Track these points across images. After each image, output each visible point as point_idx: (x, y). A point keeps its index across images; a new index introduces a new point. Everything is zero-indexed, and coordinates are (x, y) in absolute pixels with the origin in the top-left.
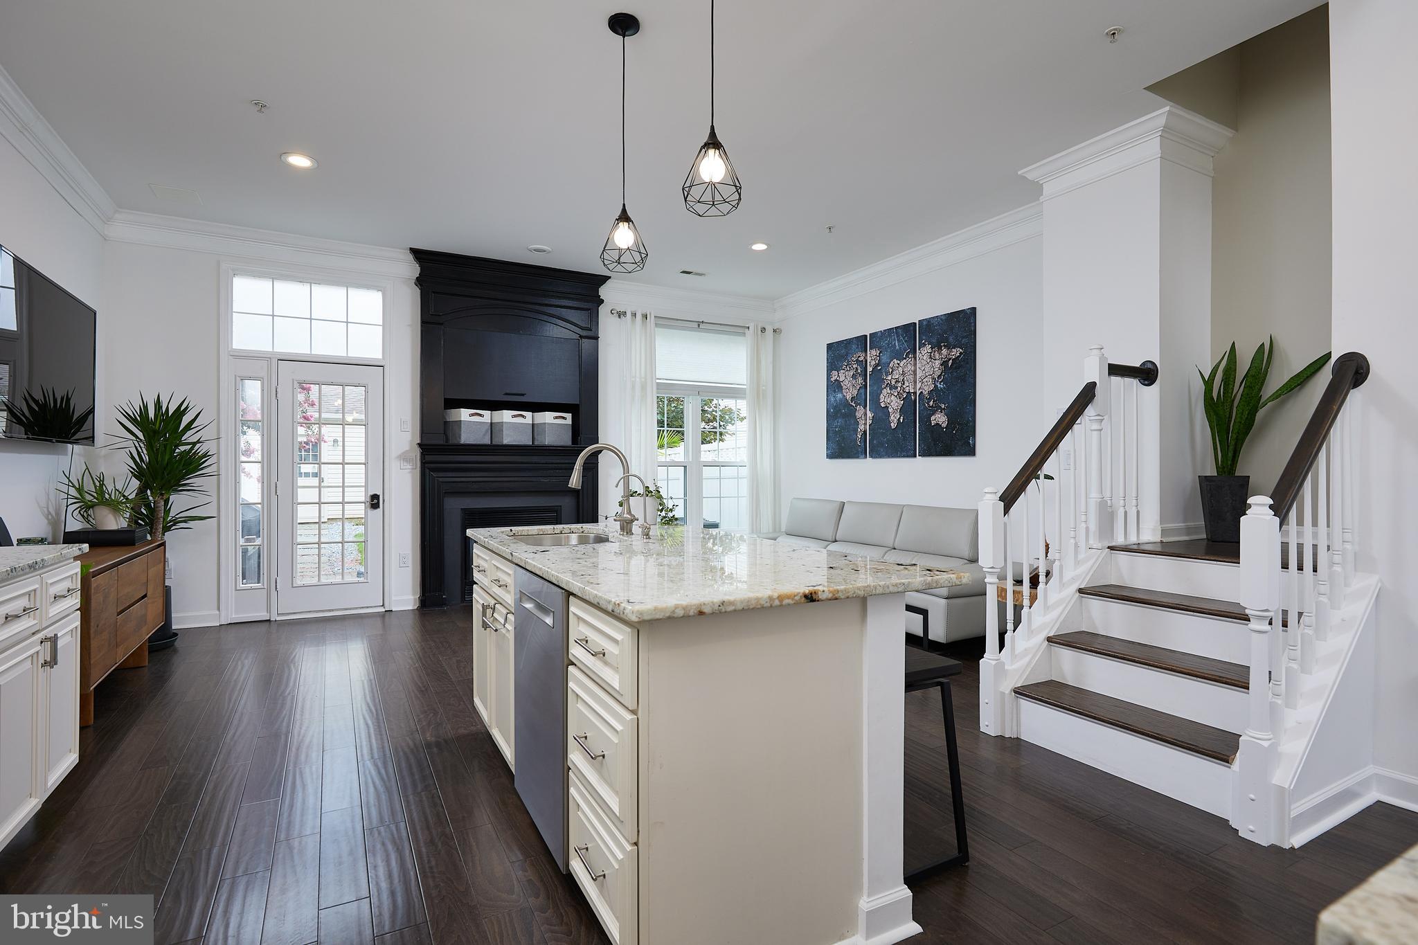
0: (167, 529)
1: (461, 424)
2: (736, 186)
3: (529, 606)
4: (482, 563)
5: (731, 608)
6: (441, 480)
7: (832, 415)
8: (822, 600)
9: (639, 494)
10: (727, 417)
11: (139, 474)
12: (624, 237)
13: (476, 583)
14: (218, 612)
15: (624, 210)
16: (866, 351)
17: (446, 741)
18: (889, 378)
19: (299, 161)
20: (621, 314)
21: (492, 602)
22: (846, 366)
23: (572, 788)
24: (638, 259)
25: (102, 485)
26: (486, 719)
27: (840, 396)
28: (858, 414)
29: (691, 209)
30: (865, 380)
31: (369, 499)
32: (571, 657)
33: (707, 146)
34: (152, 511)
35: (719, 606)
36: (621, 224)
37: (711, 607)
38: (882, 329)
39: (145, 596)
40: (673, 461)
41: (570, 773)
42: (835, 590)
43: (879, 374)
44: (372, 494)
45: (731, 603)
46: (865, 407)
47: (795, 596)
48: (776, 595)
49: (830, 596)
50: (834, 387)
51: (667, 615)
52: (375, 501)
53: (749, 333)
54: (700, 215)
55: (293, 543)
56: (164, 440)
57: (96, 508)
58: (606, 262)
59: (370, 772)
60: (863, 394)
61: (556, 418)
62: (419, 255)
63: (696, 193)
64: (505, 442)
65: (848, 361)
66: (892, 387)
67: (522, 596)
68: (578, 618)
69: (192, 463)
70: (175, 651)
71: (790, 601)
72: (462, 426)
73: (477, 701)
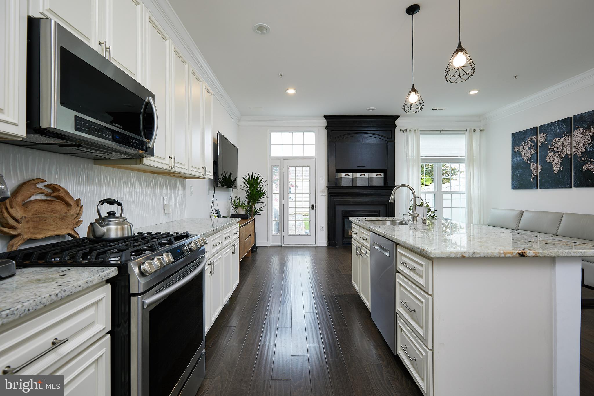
0: (255, 215)
1: (341, 179)
2: (472, 66)
3: (377, 247)
4: (355, 230)
5: (478, 256)
6: (335, 199)
7: (514, 168)
8: (529, 257)
9: (418, 205)
10: (454, 171)
11: (248, 198)
12: (413, 98)
13: (353, 238)
14: (267, 242)
15: (413, 87)
16: (537, 135)
17: (342, 295)
18: (553, 147)
19: (291, 91)
20: (405, 131)
21: (360, 246)
22: (524, 143)
23: (398, 322)
24: (420, 106)
25: (239, 201)
26: (358, 290)
27: (520, 158)
28: (532, 167)
29: (448, 81)
30: (537, 150)
31: (311, 206)
32: (397, 269)
33: (457, 51)
34: (251, 208)
35: (472, 254)
36: (412, 93)
37: (468, 254)
38: (548, 123)
39: (250, 235)
40: (429, 192)
41: (398, 315)
42: (537, 252)
43: (545, 147)
44: (312, 204)
45: (478, 253)
46: (536, 163)
47: (513, 253)
48: (502, 252)
49: (534, 255)
50: (515, 154)
51: (447, 256)
52: (313, 207)
53: (467, 133)
54: (453, 83)
55: (288, 221)
56: (254, 187)
57: (238, 207)
58: (405, 110)
59: (318, 302)
60: (535, 157)
61: (378, 175)
62: (327, 117)
63: (451, 73)
64: (358, 185)
65: (525, 141)
66: (554, 152)
67: (373, 244)
68: (401, 254)
69: (261, 194)
70: (257, 253)
71: (510, 255)
72: (342, 179)
73: (353, 282)
